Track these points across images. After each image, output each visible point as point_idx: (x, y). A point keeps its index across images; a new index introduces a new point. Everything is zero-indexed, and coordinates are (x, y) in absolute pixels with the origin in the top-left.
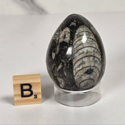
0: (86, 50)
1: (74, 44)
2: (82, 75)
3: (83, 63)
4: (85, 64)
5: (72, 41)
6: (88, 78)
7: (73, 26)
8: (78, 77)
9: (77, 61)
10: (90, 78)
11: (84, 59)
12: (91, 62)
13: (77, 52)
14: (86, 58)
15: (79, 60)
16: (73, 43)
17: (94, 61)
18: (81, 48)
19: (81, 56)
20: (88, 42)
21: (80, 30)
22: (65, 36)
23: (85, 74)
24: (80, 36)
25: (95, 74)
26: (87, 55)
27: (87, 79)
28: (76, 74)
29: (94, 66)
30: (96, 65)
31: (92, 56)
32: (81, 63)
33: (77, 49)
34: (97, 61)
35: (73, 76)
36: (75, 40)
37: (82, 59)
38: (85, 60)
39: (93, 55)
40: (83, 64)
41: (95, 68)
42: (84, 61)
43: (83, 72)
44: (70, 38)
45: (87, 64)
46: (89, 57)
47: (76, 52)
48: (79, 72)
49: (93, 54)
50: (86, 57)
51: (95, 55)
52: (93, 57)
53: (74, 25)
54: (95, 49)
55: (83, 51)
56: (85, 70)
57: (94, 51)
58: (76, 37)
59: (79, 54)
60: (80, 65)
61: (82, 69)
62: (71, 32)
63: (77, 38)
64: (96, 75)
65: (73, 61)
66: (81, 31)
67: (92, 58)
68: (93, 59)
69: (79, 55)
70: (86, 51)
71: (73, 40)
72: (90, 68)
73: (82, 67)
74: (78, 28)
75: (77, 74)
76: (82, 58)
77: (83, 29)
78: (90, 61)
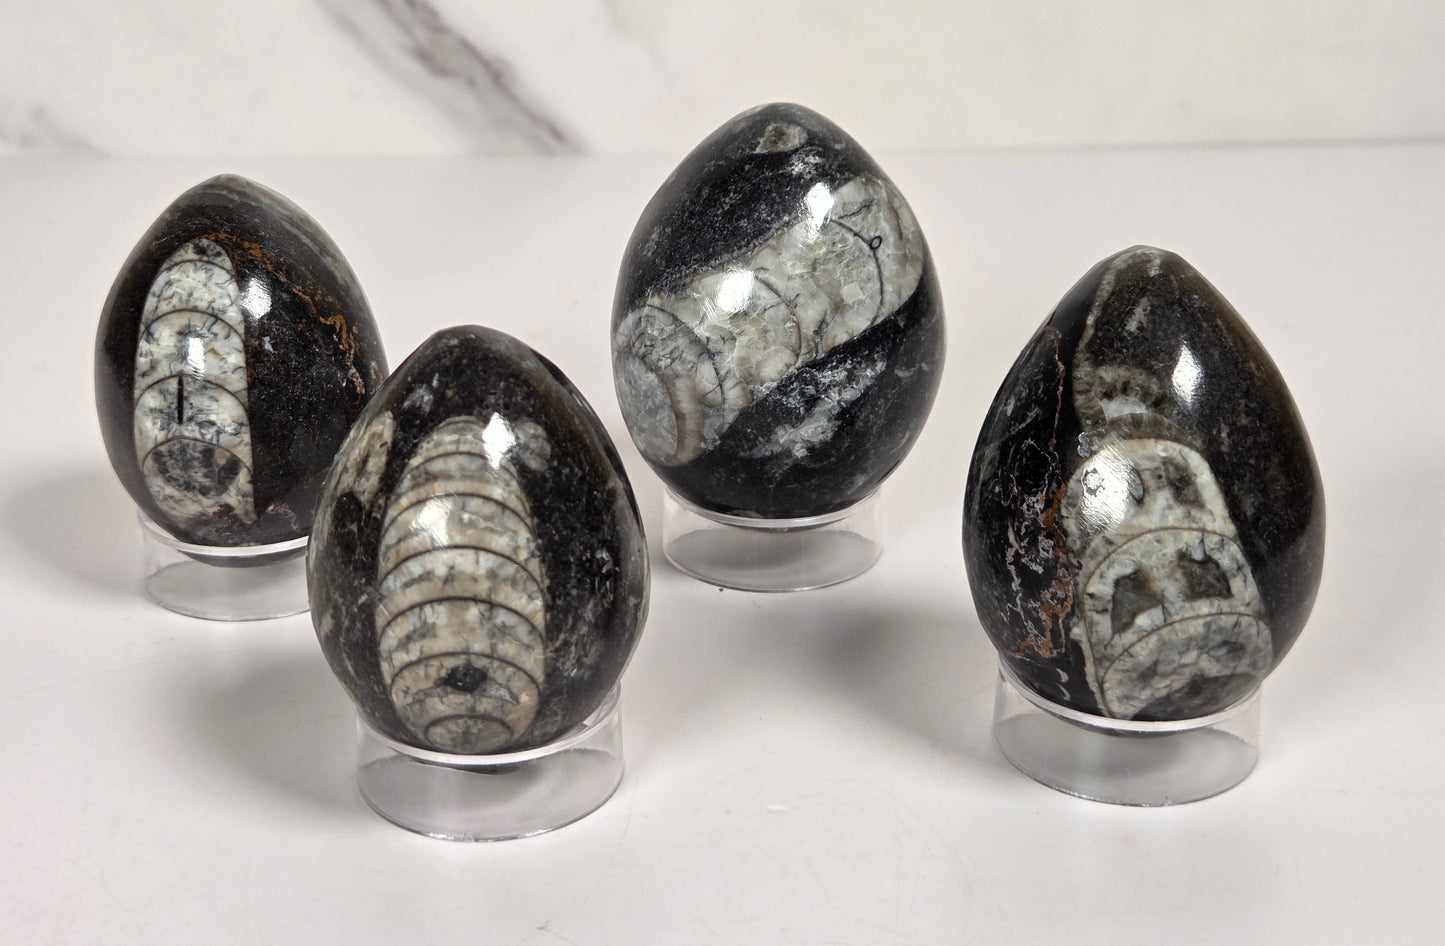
0: (444, 564)
1: (387, 520)
2: (427, 693)
3: (426, 631)
4: (435, 636)
5: (381, 502)
6: (462, 710)
7: (415, 411)
8: (409, 700)
9: (395, 618)
10: (473, 709)
11: (428, 609)
12: (472, 630)
13: (397, 566)
14: (442, 609)
15: (402, 613)
16: (384, 515)
17: (488, 626)
18: (421, 548)
19: (413, 595)
20: (466, 516)
21: (438, 444)
22: (365, 460)
23: (439, 690)
24: (427, 480)
25: (503, 692)
26: (449, 591)
27: (460, 716)
28: (393, 681)
29: (487, 651)
30: (507, 649)
31: (475, 600)
32: (414, 631)
33: (398, 553)
34: (512, 627)
35: (384, 687)
36: (399, 496)
37: (417, 610)
38: (438, 615)
39: (484, 595)
40: (423, 636)
41: (496, 664)
42: (430, 620)
43: (427, 676)
44: (382, 479)
45: (445, 641)
46: (458, 603)
47: (390, 565)
48: (406, 673)
49: (482, 588)
50: (440, 601)
51: (500, 598)
52: (482, 607)
53: (420, 407)
54: (500, 560)
55: (429, 567)
56: (436, 670)
57: (492, 575)
58: (407, 482)
59: (405, 579)
60: (409, 638)
61: (418, 662)
62: (395, 443)
63: (413, 488)
64: (515, 698)
65: (378, 610)
66: (441, 450)
67: (473, 612)
68: (485, 619)
69: (407, 585)
70: (441, 571)
71: (388, 498)
72: (468, 665)
73: (421, 652)
74: (432, 429)
75: (400, 684)
76: (420, 605)
77: (457, 442)
78: (463, 624)
